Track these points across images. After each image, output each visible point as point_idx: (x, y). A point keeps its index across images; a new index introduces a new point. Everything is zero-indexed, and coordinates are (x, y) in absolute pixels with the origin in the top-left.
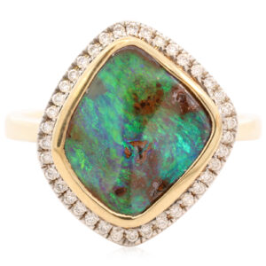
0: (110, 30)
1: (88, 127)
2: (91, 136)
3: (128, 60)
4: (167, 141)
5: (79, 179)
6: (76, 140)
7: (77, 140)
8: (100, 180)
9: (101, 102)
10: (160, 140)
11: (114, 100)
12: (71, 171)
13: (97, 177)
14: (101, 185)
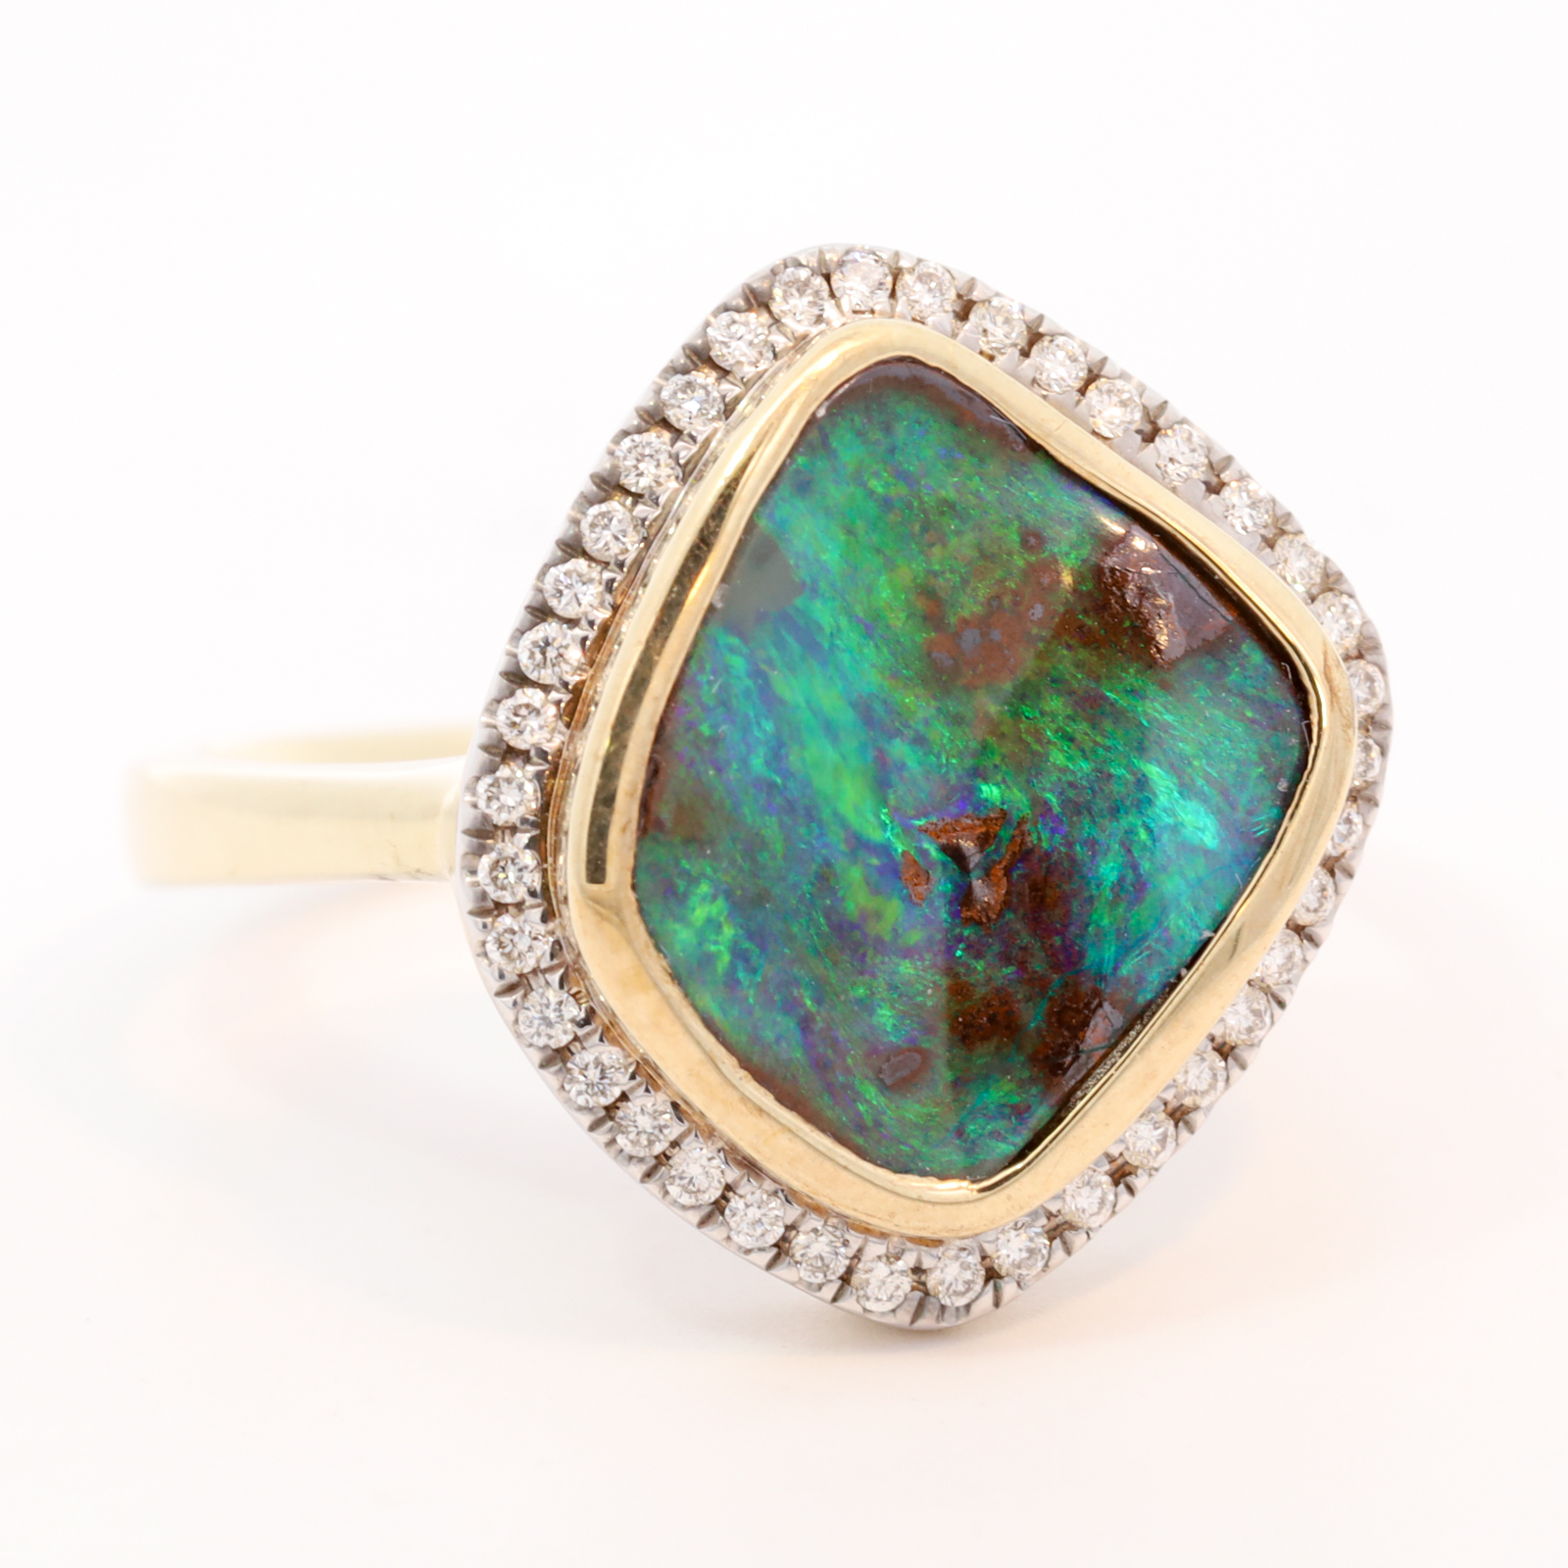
0: (757, 300)
1: (733, 772)
2: (749, 813)
3: (887, 429)
4: (1100, 804)
5: (709, 1024)
6: (690, 840)
7: (695, 840)
8: (805, 1023)
9: (780, 645)
10: (1065, 803)
11: (837, 631)
12: (673, 991)
13: (791, 1006)
14: (808, 1047)
